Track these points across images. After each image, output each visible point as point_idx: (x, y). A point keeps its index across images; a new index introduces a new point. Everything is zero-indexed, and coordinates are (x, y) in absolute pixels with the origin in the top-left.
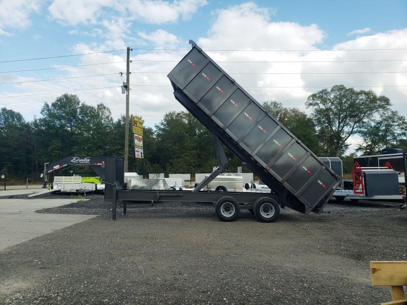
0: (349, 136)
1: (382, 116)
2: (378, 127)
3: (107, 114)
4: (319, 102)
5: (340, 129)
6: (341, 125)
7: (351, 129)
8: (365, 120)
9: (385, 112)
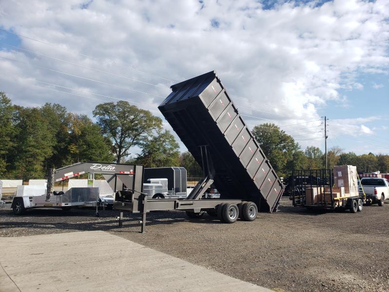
0: (130, 147)
1: (158, 133)
5: (122, 140)
7: (132, 141)
8: (143, 135)
9: (160, 130)
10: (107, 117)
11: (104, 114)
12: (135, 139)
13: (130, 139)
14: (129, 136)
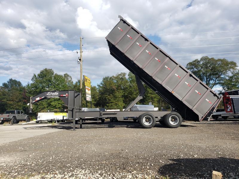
0: (213, 86)
1: (232, 73)
2: (231, 80)
3: (70, 80)
4: (193, 67)
5: (207, 82)
6: (208, 80)
7: (214, 82)
8: (222, 76)
9: (234, 71)
10: (195, 69)
11: (193, 68)
12: (216, 80)
13: (213, 81)
14: (212, 79)
